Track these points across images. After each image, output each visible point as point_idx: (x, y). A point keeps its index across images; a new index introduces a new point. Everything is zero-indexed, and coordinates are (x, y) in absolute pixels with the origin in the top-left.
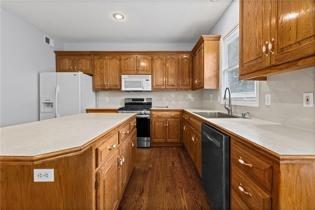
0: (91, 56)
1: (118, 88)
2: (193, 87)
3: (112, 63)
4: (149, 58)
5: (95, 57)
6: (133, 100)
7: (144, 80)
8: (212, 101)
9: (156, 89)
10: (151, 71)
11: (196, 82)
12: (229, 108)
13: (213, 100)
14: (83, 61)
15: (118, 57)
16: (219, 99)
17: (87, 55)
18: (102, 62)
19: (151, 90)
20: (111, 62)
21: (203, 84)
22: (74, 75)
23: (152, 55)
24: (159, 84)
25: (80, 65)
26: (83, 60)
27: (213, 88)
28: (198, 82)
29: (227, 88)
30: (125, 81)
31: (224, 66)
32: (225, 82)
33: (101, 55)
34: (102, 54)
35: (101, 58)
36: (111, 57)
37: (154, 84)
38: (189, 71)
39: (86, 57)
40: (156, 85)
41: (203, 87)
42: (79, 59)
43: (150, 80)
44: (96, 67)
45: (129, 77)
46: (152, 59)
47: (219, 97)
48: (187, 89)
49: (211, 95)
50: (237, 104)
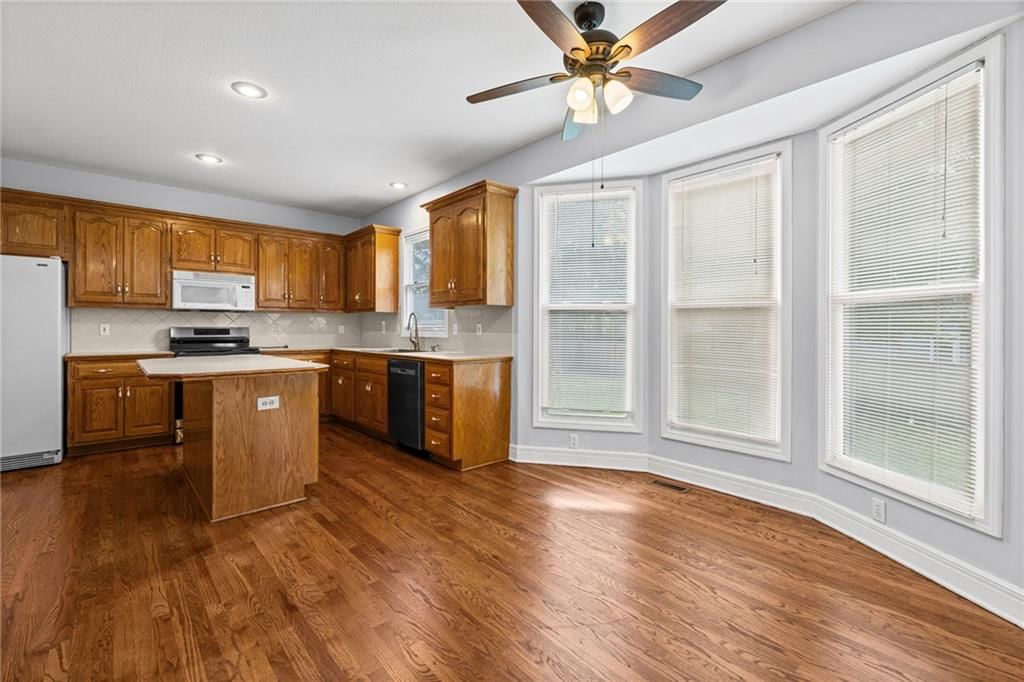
0: (62, 209)
1: (156, 301)
2: (346, 305)
3: (138, 236)
4: (248, 237)
5: (78, 214)
6: (197, 331)
7: (238, 287)
8: (384, 332)
9: (263, 307)
10: (255, 267)
11: (357, 297)
12: (416, 341)
13: (386, 330)
14: (28, 219)
15: (160, 225)
16: (398, 329)
17: (47, 204)
18: (104, 232)
19: (253, 309)
20: (135, 236)
21: (374, 304)
22: (39, 265)
23: (256, 232)
24: (273, 296)
25: (17, 230)
26: (29, 217)
27: (389, 311)
28: (363, 298)
29: (413, 314)
30: (183, 287)
31: (407, 278)
32: (408, 303)
33: (99, 211)
34: (103, 210)
35: (99, 220)
36: (137, 222)
37: (261, 297)
38: (339, 273)
39: (42, 210)
40: (267, 300)
41: (373, 309)
42: (14, 214)
43: (253, 287)
44: (82, 240)
45: (196, 276)
46: (257, 241)
47: (398, 326)
48: (335, 310)
49: (384, 323)
50: (426, 336)
